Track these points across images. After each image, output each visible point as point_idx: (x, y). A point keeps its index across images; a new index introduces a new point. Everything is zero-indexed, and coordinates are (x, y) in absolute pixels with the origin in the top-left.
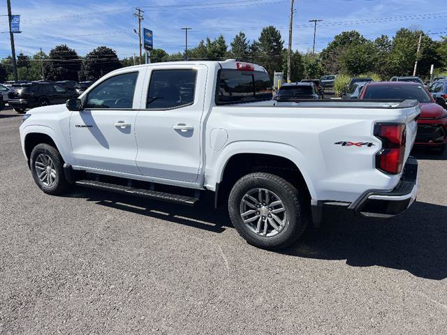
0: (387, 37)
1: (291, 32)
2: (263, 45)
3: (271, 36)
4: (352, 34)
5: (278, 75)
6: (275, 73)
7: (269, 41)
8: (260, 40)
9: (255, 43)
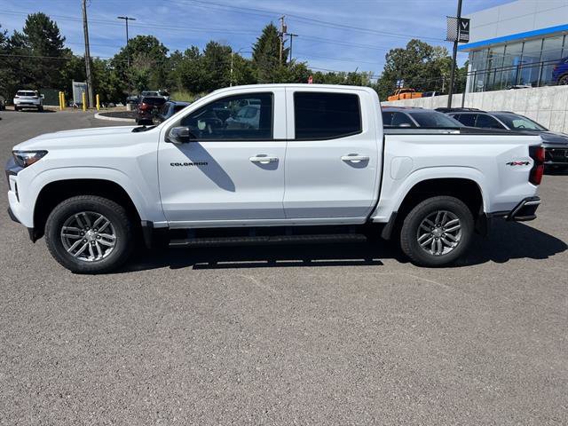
0: (197, 50)
1: (86, 26)
2: (31, 39)
3: (41, 28)
4: (150, 39)
5: (79, 86)
6: (74, 83)
7: (41, 35)
8: (24, 31)
9: (17, 36)
